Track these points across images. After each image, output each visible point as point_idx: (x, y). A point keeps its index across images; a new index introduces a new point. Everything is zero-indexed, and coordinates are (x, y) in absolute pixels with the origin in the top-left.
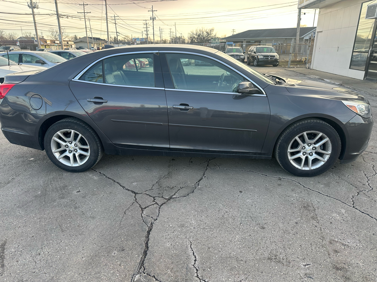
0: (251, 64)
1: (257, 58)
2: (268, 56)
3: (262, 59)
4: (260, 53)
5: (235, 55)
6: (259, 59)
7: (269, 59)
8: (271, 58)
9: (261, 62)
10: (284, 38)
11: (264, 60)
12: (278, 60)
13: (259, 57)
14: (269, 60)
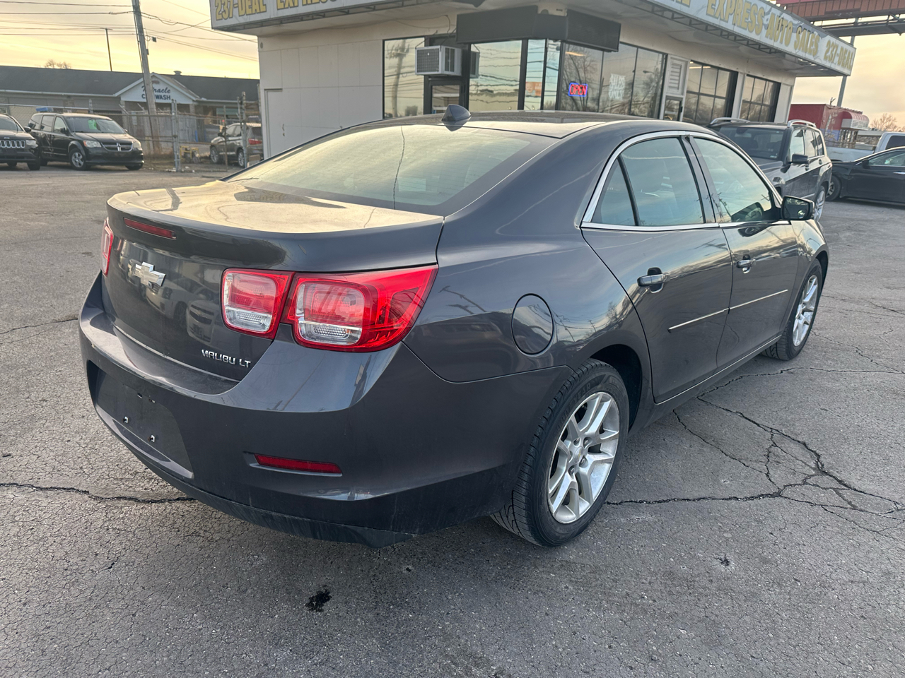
0: (49, 163)
1: (81, 148)
2: (113, 142)
3: (99, 151)
4: (82, 132)
5: (7, 136)
6: (90, 150)
7: (119, 149)
8: (122, 149)
9: (97, 157)
10: (63, 94)
11: (104, 151)
12: (141, 152)
13: (88, 144)
14: (119, 152)
